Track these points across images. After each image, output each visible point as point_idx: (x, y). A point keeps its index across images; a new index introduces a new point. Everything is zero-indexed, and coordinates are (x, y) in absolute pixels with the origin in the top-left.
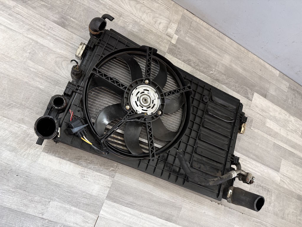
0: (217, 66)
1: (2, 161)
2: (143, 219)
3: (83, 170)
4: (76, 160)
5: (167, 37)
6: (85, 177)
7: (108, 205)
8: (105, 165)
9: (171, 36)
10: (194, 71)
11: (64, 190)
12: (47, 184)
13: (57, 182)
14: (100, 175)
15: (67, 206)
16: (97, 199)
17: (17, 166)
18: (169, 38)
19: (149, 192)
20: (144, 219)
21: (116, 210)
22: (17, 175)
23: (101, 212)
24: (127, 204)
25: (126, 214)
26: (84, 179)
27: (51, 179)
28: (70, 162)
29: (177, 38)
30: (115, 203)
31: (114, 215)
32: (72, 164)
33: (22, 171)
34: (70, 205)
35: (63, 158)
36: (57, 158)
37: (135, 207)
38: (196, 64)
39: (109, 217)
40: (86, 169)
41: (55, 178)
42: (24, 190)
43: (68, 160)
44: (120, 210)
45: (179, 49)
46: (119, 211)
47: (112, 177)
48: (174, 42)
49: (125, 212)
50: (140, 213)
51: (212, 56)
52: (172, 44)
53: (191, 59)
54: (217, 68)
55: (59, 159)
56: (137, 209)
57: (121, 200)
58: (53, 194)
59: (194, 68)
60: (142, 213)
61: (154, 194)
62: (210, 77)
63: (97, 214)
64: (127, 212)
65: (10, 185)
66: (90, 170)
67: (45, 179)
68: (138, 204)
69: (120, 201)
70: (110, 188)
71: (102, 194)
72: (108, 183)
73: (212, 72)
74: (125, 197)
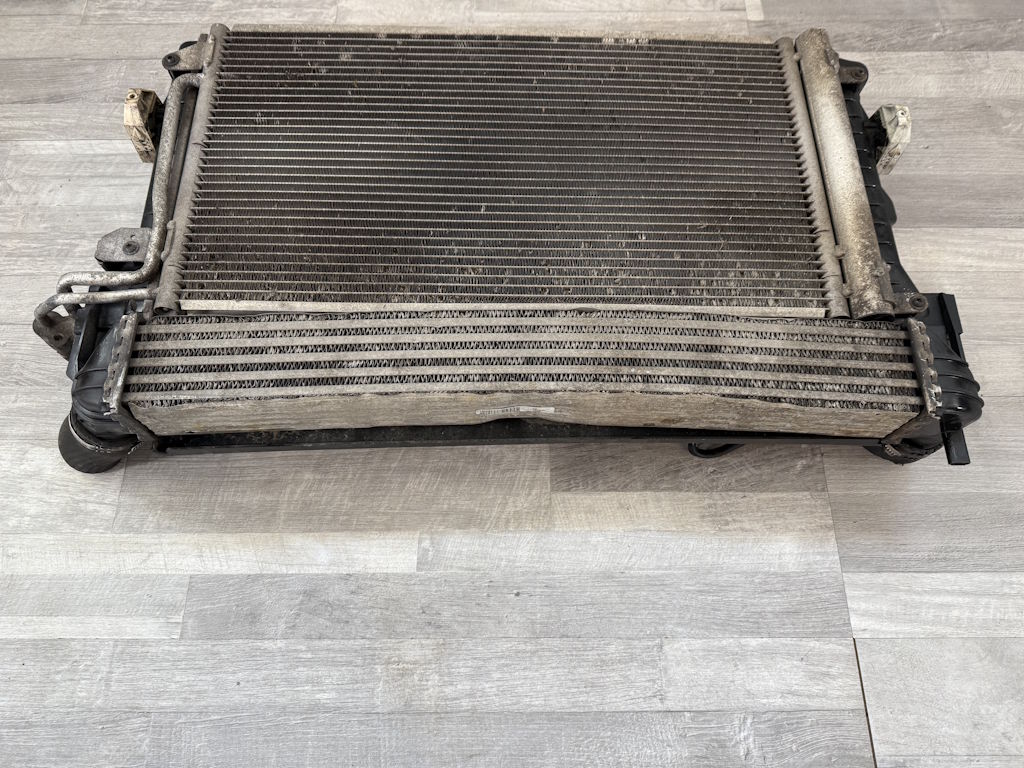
0: (942, 11)
1: (452, 567)
3: (707, 502)
4: (665, 478)
5: (729, 15)
6: (727, 523)
7: (864, 589)
8: (769, 460)
9: (737, 7)
10: (877, 58)
11: (688, 591)
12: (619, 589)
13: (650, 572)
14: (774, 500)
15: (724, 642)
16: (812, 582)
17: (503, 563)
18: (736, 15)
19: (983, 490)
21: (903, 596)
22: (517, 594)
23: (855, 622)
24: (930, 560)
25: (949, 599)
26: (730, 530)
27: (626, 568)
28: (653, 490)
29: (759, 3)
30: (884, 575)
31: (908, 617)
32: (662, 494)
33: (523, 574)
34: (733, 632)
35: (625, 488)
36: (607, 495)
37: (965, 561)
38: (869, 39)
39: (894, 629)
40: (716, 495)
41: (633, 560)
42: (562, 636)
43: (645, 489)
44: (918, 593)
45: (784, 25)
46: (917, 598)
47: (817, 490)
48: (755, 15)
49: (938, 592)
50: (997, 578)
52: (753, 25)
53: (842, 32)
54: (944, 17)
55: (614, 494)
56: (977, 568)
57: (900, 555)
58: (657, 614)
59: (870, 50)
60: (1007, 577)
61: (1004, 491)
62: (942, 50)
63: (843, 635)
64: (948, 591)
65: (510, 633)
66: (731, 493)
67: (608, 576)
68: (970, 546)
69: (898, 561)
70: (834, 527)
71: (818, 558)
72: (816, 514)
73: (938, 34)
74: (905, 542)
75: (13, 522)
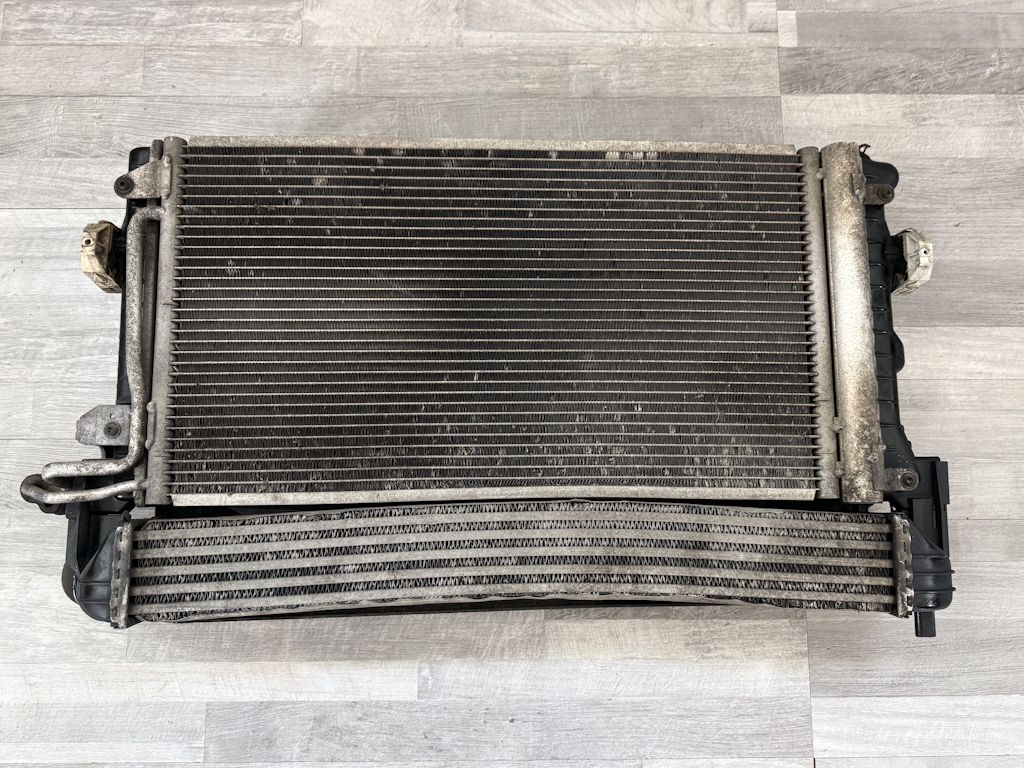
0: (1003, 36)
1: (450, 695)
2: (972, 718)
3: (692, 629)
5: (758, 39)
6: (709, 650)
7: (829, 713)
9: (768, 26)
10: (919, 103)
11: (669, 716)
12: (607, 714)
13: (634, 699)
14: (755, 627)
15: (698, 762)
16: (782, 706)
17: (499, 691)
18: (765, 39)
20: (979, 718)
21: (863, 719)
22: (512, 721)
23: (818, 743)
24: (893, 685)
25: (905, 721)
26: (711, 657)
27: (613, 695)
28: (640, 617)
29: (794, 22)
30: (849, 699)
31: (865, 739)
32: (650, 622)
33: (517, 701)
34: (708, 754)
35: (615, 617)
36: (598, 623)
37: (924, 686)
38: (913, 75)
39: (851, 749)
40: (701, 623)
41: (621, 687)
42: (553, 758)
43: (634, 617)
44: (878, 716)
45: (820, 54)
46: (876, 721)
47: (796, 618)
48: (788, 40)
49: (896, 715)
50: (951, 701)
51: (963, 10)
52: (785, 53)
53: (885, 64)
54: (1003, 45)
55: (604, 621)
56: (934, 692)
57: (866, 681)
58: (640, 738)
59: (913, 92)
60: (960, 700)
61: (972, 617)
62: (994, 92)
63: (804, 755)
64: (904, 714)
65: (506, 756)
66: (715, 621)
67: (596, 703)
68: (931, 671)
69: (864, 686)
70: (808, 654)
71: (790, 683)
72: (794, 642)
73: (992, 69)
74: (872, 668)
75: (29, 652)
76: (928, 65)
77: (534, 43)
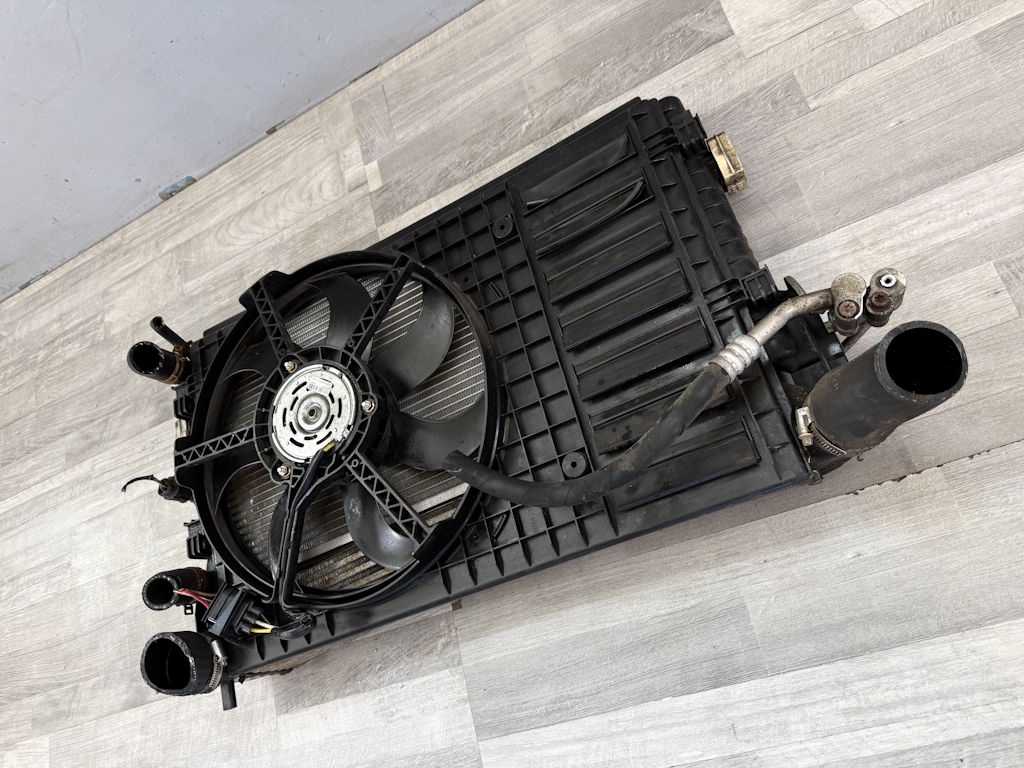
0: (530, 92)
2: (628, 732)
3: (377, 698)
4: (349, 684)
5: (356, 194)
6: (392, 715)
7: (496, 754)
8: (418, 646)
9: (362, 180)
14: (424, 683)
16: (456, 755)
18: (360, 192)
19: (589, 629)
20: (635, 731)
21: (527, 754)
24: (548, 714)
25: (564, 749)
26: (395, 720)
28: (341, 697)
29: (377, 168)
30: (511, 736)
32: (347, 699)
35: (323, 700)
36: (311, 710)
37: (576, 708)
38: (467, 162)
40: (383, 690)
43: (336, 697)
44: (540, 749)
45: (398, 182)
46: (538, 753)
47: (454, 666)
48: (375, 184)
49: (556, 744)
50: (605, 718)
51: (495, 89)
52: (375, 195)
53: (445, 165)
54: (531, 99)
55: (316, 707)
56: (587, 713)
57: (523, 714)
60: (612, 716)
61: (607, 625)
62: (532, 141)
64: (563, 741)
66: (393, 685)
68: (579, 691)
69: (521, 720)
70: (469, 699)
71: (460, 731)
72: (456, 690)
73: (527, 123)
74: (527, 700)
76: (476, 148)
77: (222, 271)
